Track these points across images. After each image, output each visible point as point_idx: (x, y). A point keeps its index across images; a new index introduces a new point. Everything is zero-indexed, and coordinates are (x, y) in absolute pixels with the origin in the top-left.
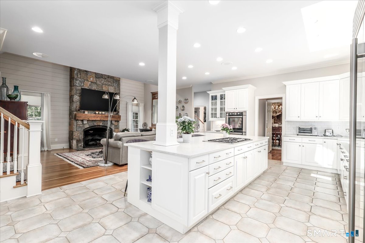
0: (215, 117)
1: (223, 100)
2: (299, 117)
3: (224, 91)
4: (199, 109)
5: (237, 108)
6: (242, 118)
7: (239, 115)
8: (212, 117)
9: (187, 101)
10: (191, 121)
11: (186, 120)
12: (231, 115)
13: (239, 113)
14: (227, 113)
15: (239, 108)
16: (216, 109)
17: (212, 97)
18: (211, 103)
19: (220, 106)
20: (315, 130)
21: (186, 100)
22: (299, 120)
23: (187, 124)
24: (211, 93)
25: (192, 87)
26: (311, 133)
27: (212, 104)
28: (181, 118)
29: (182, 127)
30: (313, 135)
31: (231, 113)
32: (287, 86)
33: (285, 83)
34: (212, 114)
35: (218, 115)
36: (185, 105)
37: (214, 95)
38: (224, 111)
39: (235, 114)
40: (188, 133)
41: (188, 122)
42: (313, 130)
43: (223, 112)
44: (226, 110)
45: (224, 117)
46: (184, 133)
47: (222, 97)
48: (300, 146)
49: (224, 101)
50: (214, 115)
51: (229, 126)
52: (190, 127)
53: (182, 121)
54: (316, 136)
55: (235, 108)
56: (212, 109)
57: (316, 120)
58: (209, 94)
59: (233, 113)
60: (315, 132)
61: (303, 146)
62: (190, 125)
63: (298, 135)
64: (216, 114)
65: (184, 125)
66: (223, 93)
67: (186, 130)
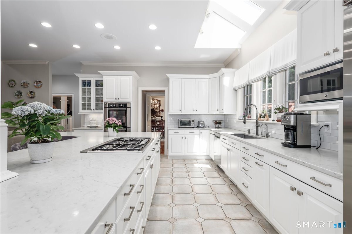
0: (87, 109)
1: (100, 88)
2: (180, 110)
3: (102, 77)
4: (60, 98)
5: (120, 99)
6: (126, 110)
7: (122, 107)
8: (84, 109)
9: (40, 85)
10: (52, 114)
11: (39, 112)
12: (111, 107)
13: (122, 104)
14: (105, 104)
15: (121, 99)
16: (89, 99)
17: (84, 82)
18: (82, 91)
19: (95, 95)
20: (193, 122)
21: (37, 82)
22: (180, 113)
23: (41, 120)
24: (82, 77)
25: (48, 64)
26: (190, 125)
27: (84, 92)
28: (23, 107)
29: (27, 127)
30: (192, 126)
31: (112, 104)
32: (170, 79)
33: (168, 75)
34: (83, 105)
35: (93, 106)
36: (36, 91)
37: (86, 79)
38: (102, 101)
39: (117, 105)
40: (45, 141)
41: (46, 115)
42: (191, 122)
43: (100, 103)
44: (105, 100)
45: (102, 109)
46: (35, 142)
47: (99, 84)
48: (183, 138)
49: (102, 90)
50: (86, 106)
51: (117, 122)
52: (52, 127)
53: (27, 113)
54: (194, 127)
55: (117, 99)
56: (84, 99)
57: (193, 113)
58: (78, 78)
59: (114, 104)
60: (193, 124)
61: (185, 138)
62: (52, 124)
63: (179, 127)
64: (89, 105)
65: (34, 123)
66: (100, 79)
67: (41, 135)
